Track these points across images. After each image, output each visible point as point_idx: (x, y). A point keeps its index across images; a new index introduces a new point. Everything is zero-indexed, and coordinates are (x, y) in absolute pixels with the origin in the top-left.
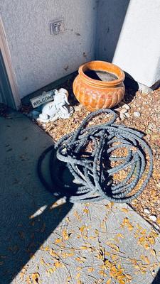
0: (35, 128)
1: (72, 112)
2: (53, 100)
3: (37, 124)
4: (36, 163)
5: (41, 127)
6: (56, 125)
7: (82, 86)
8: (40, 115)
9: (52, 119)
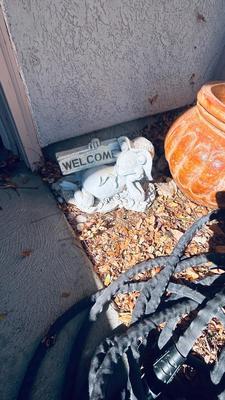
0: (60, 222)
1: (153, 197)
2: (113, 164)
3: (67, 213)
4: (21, 363)
5: (74, 223)
6: (108, 225)
7: (202, 138)
8: (77, 194)
9: (103, 208)
